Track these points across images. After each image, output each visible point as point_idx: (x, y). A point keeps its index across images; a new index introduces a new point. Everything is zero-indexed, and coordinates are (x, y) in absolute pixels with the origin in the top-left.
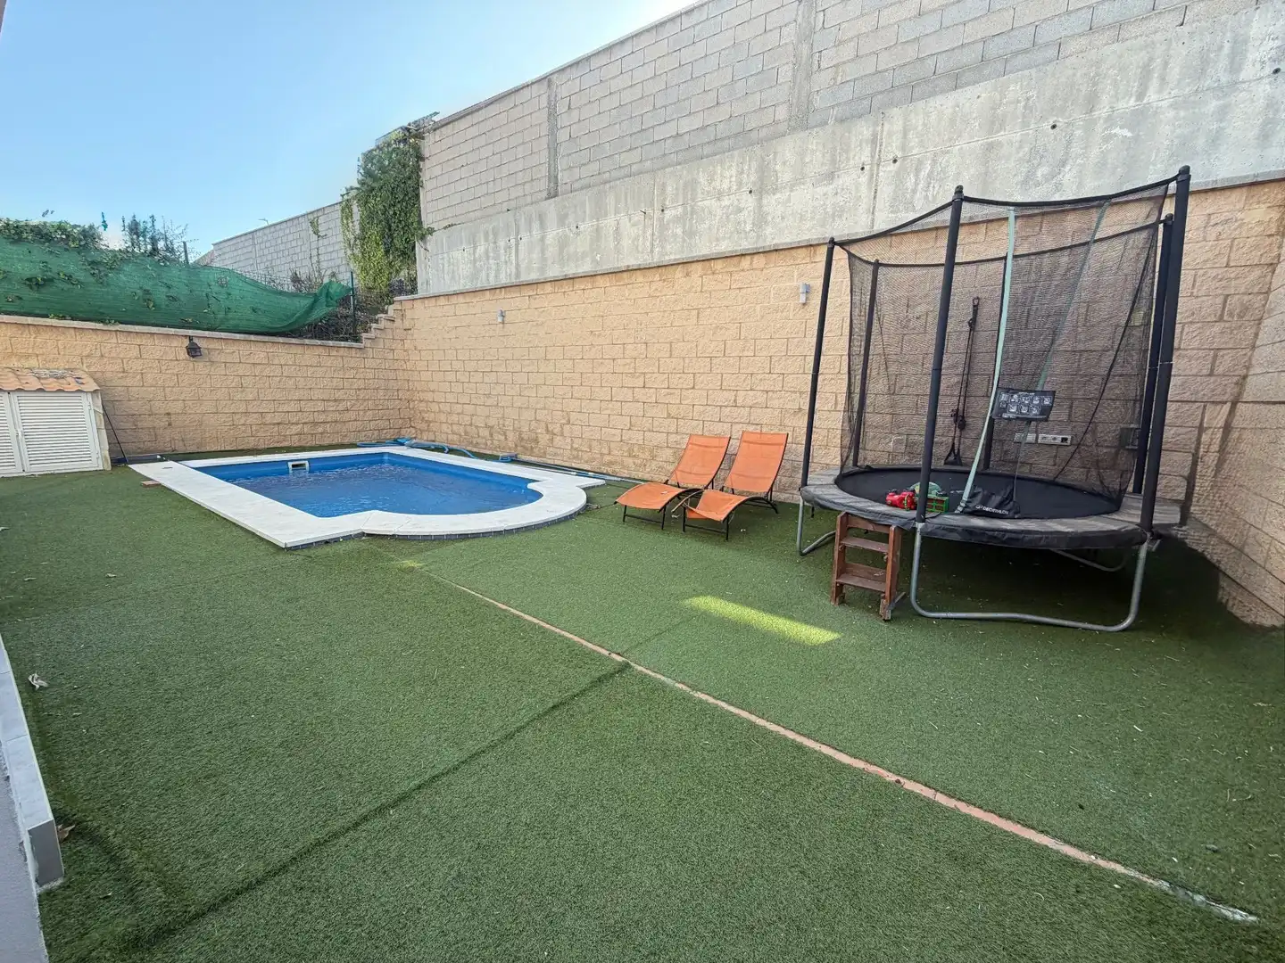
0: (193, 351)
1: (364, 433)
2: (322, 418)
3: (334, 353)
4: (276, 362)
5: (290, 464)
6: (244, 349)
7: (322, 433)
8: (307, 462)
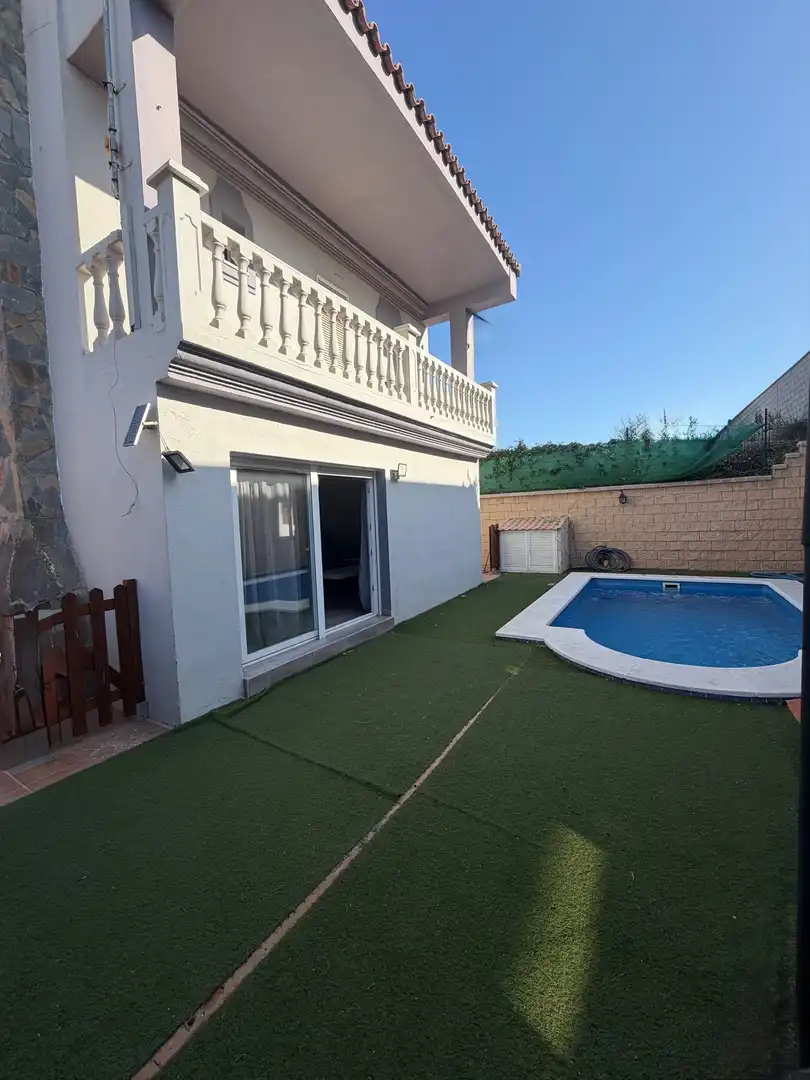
0: (623, 499)
1: (765, 563)
2: (720, 547)
3: (736, 488)
4: (681, 501)
5: (664, 584)
6: (658, 494)
7: (718, 560)
8: (678, 585)
